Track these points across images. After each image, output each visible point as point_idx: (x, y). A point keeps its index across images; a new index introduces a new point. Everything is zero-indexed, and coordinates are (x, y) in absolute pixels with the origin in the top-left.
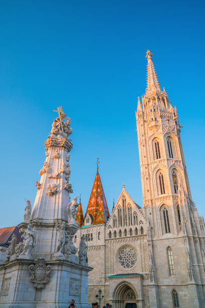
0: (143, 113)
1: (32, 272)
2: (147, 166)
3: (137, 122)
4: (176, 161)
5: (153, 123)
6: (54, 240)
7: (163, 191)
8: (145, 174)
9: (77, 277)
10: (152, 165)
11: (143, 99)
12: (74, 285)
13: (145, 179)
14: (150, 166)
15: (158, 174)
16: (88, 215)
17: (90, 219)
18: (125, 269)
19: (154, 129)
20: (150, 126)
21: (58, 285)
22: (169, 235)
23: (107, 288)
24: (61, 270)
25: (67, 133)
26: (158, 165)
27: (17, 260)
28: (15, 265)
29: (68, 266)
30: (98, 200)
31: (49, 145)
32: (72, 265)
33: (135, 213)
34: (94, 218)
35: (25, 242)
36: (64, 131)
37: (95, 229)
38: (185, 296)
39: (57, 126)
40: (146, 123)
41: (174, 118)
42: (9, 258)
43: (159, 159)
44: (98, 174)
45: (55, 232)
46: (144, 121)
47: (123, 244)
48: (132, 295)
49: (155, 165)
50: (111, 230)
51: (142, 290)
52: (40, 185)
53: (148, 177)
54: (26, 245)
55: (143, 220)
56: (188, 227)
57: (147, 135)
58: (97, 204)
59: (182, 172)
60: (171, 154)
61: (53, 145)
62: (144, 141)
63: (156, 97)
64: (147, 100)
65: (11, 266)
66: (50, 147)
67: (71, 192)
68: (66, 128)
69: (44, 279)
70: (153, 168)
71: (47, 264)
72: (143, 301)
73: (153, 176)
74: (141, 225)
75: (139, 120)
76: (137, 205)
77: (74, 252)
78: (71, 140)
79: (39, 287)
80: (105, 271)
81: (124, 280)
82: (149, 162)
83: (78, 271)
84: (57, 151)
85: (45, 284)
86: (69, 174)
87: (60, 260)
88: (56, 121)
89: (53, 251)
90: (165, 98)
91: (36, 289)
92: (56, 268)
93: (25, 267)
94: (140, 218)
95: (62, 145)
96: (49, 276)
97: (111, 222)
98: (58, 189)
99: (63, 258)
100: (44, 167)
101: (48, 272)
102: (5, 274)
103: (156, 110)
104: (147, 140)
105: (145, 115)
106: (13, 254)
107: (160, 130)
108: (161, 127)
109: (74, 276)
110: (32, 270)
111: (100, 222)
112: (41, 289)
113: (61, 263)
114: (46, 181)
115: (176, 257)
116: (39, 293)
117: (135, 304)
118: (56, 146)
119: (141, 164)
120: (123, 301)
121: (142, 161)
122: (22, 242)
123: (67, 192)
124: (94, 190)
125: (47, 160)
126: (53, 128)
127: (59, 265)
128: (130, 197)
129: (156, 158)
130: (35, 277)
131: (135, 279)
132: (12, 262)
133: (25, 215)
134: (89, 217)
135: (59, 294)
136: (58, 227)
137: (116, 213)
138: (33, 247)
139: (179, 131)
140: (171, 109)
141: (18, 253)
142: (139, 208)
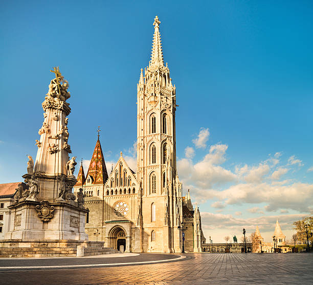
0: (145, 86)
1: (38, 210)
2: (143, 138)
3: (138, 95)
4: (168, 137)
5: (152, 99)
6: (56, 189)
7: (154, 161)
8: (140, 145)
9: (76, 215)
10: (148, 138)
11: (146, 72)
12: (74, 221)
13: (141, 149)
14: (145, 139)
15: (152, 146)
16: (89, 176)
17: (91, 180)
18: (118, 217)
19: (153, 105)
20: (149, 101)
21: (61, 220)
22: (154, 195)
23: (103, 229)
24: (63, 210)
25: (65, 96)
26: (152, 139)
27: (25, 201)
28: (23, 205)
29: (68, 207)
30: (98, 164)
31: (47, 107)
32: (71, 207)
33: (129, 177)
34: (94, 179)
35: (31, 190)
36: (62, 94)
37: (95, 187)
38: (160, 234)
39: (54, 89)
40: (146, 98)
41: (172, 96)
42: (17, 201)
43: (154, 133)
44: (99, 141)
45: (56, 183)
46: (145, 95)
47: (118, 199)
48: (123, 234)
49: (150, 138)
50: (109, 189)
51: (131, 231)
52: (40, 143)
53: (143, 148)
54: (31, 191)
55: (135, 183)
56: (169, 189)
57: (145, 110)
58: (97, 168)
59: (172, 147)
60: (164, 130)
61: (51, 108)
62: (143, 115)
63: (158, 72)
64: (150, 73)
65: (20, 206)
66: (48, 108)
67: (70, 152)
68: (63, 92)
69: (49, 215)
70: (148, 140)
71: (51, 206)
72: (130, 237)
73: (147, 148)
74: (134, 186)
75: (140, 93)
76: (131, 171)
77: (73, 198)
78: (69, 104)
79: (45, 220)
80: (103, 219)
81: (118, 224)
82: (145, 135)
83: (77, 212)
84: (55, 114)
85: (50, 219)
86: (68, 136)
87: (61, 203)
88: (53, 83)
89: (55, 197)
90: (166, 74)
91: (44, 222)
92: (59, 208)
93: (32, 207)
94: (133, 181)
95: (60, 108)
96: (53, 213)
97: (108, 183)
98: (57, 149)
99: (64, 202)
100: (43, 128)
101: (52, 211)
102: (15, 212)
103: (157, 85)
104: (145, 114)
105: (146, 88)
106: (21, 198)
107: (158, 106)
108: (159, 103)
109: (73, 215)
110: (39, 209)
111: (99, 183)
112: (47, 222)
113: (62, 205)
114: (45, 141)
115: (158, 210)
116: (46, 225)
117: (125, 240)
118: (54, 108)
119: (138, 136)
120: (116, 238)
121: (140, 134)
122: (28, 189)
123: (66, 152)
124: (95, 156)
125: (46, 120)
126: (50, 89)
127: (60, 206)
128: (126, 163)
129: (151, 131)
130: (41, 214)
131: (125, 224)
132: (20, 203)
133: (28, 169)
134: (90, 178)
135: (62, 225)
136: (59, 179)
137: (113, 176)
138: (37, 193)
139: (174, 110)
140: (170, 87)
141: (25, 196)
142: (133, 173)
